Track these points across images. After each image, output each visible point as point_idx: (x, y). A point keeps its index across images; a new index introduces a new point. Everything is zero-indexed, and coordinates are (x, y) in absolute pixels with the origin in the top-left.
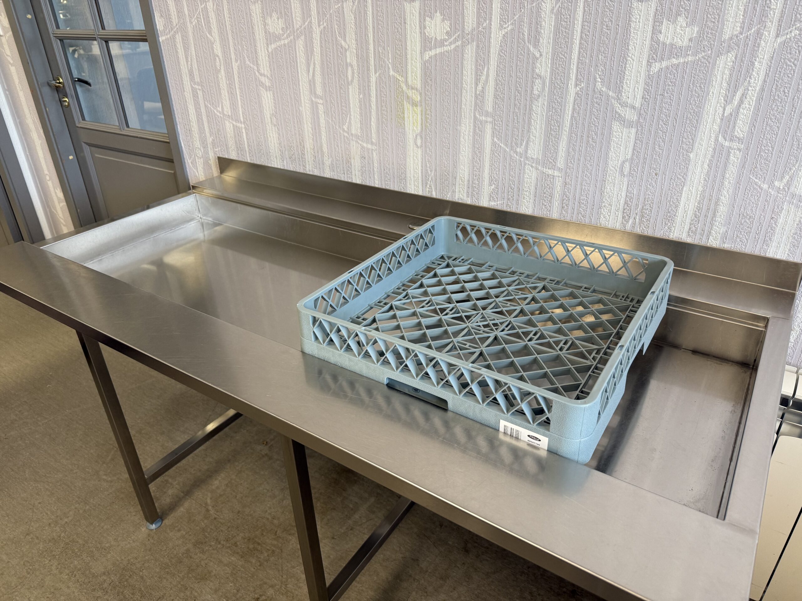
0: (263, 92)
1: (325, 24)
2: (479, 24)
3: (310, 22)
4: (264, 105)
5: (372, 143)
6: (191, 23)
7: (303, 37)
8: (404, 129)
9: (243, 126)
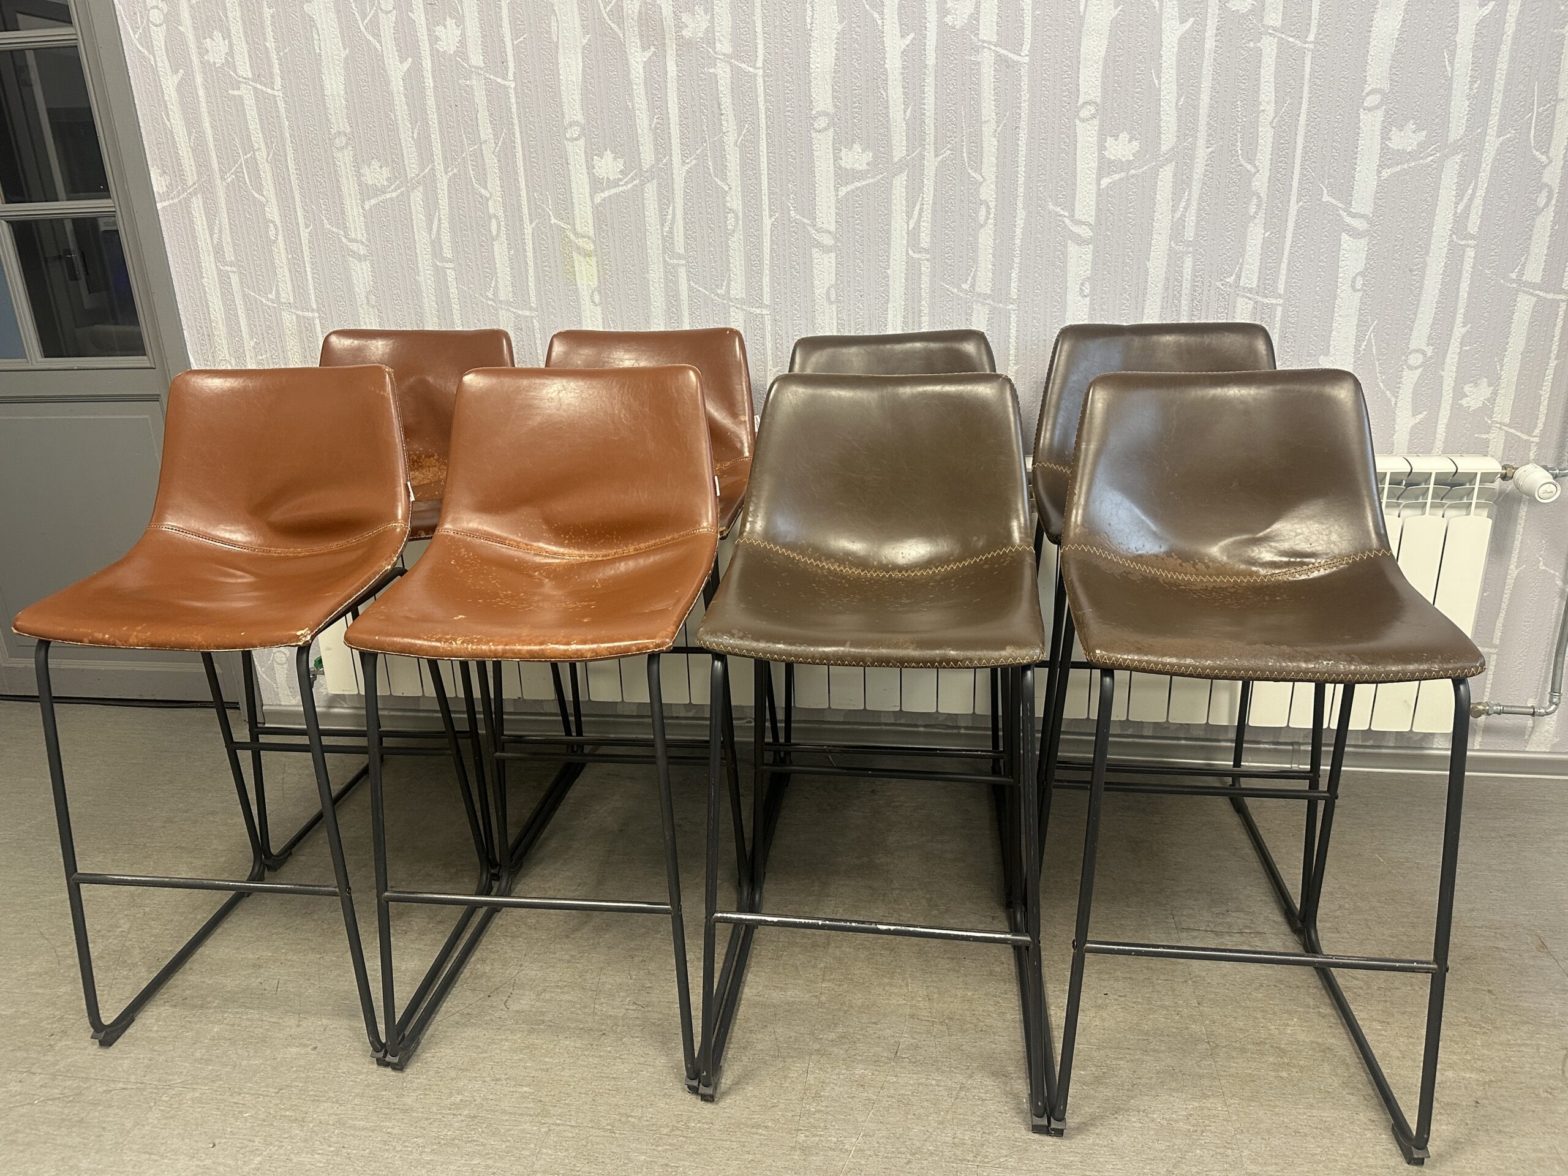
0: (353, 262)
1: (455, 171)
2: (658, 160)
3: (433, 169)
4: (355, 282)
5: (531, 309)
6: (223, 179)
7: (421, 188)
8: (576, 285)
9: (316, 315)
